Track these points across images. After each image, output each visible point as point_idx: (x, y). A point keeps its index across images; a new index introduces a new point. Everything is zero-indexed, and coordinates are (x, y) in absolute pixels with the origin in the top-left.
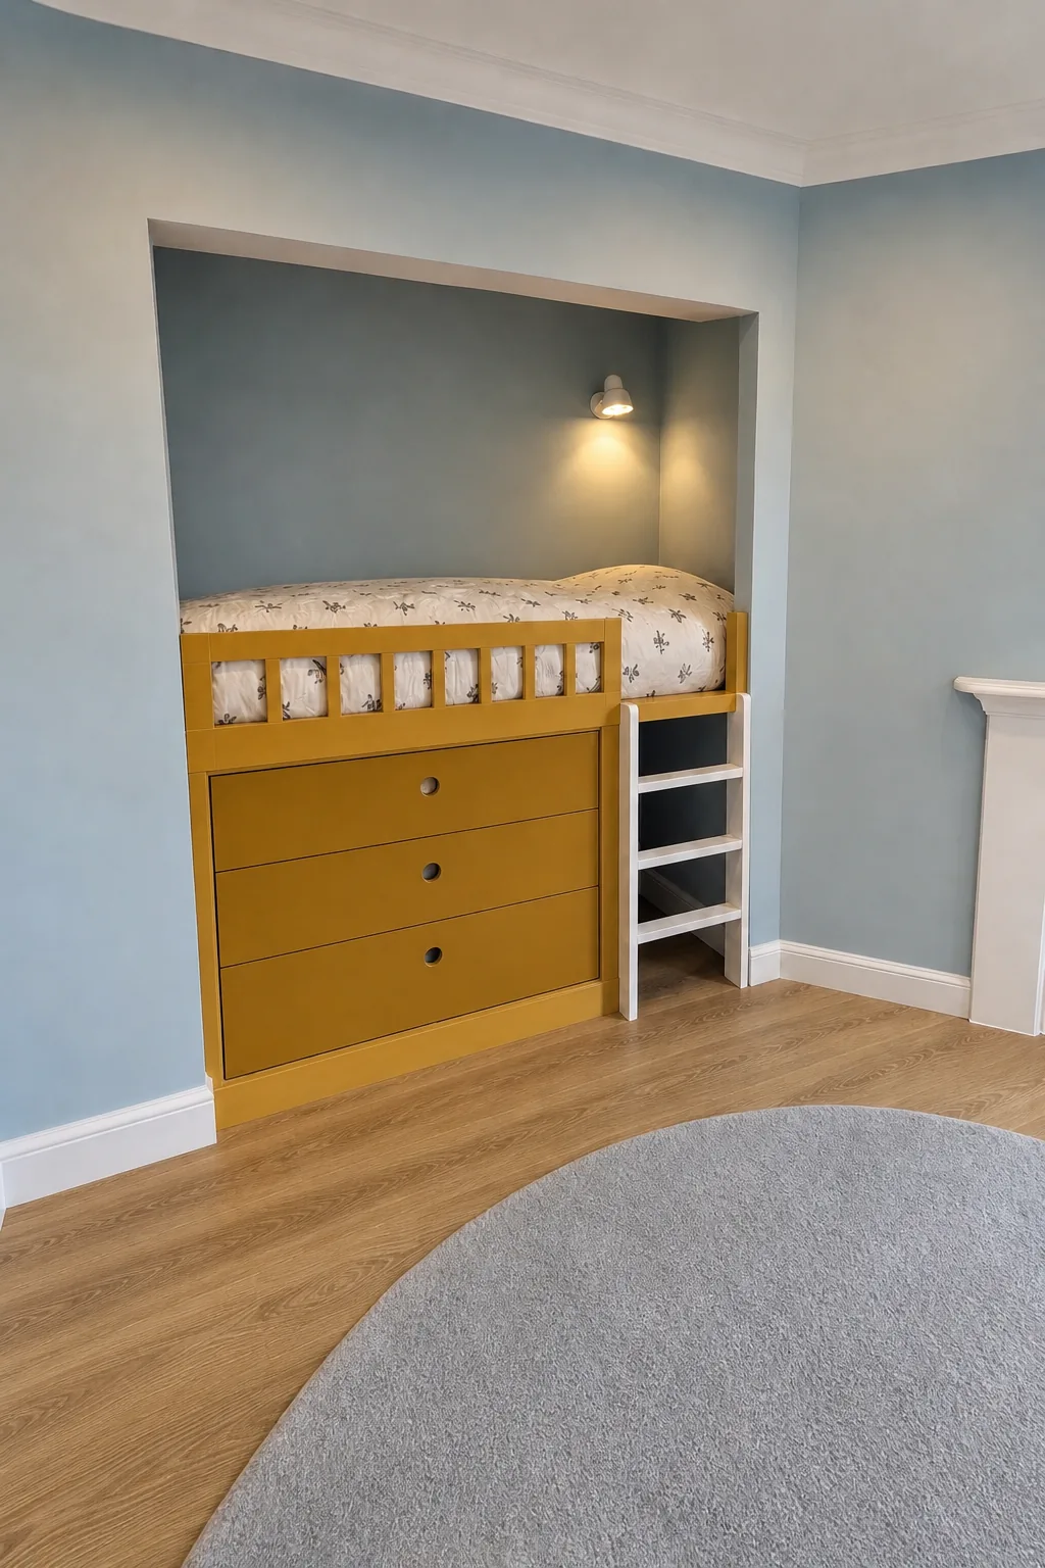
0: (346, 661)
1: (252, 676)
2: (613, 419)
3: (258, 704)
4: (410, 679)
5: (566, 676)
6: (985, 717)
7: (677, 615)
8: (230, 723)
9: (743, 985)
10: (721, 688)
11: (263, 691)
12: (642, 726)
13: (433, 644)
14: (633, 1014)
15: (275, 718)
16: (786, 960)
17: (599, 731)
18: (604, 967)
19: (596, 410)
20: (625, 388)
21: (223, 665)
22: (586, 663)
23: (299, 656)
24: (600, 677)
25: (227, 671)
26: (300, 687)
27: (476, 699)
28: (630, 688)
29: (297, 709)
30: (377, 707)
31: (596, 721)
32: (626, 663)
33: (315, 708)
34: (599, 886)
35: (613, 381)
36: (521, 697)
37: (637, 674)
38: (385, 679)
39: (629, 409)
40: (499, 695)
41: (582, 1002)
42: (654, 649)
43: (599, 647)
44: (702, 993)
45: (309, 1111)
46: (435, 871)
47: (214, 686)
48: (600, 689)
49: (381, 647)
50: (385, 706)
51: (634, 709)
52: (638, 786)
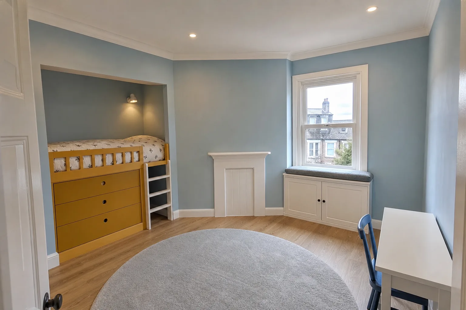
0: (84, 157)
1: (63, 161)
2: (132, 103)
3: (64, 168)
4: (98, 161)
5: (132, 158)
6: (213, 160)
7: (153, 145)
8: (57, 172)
9: (172, 220)
10: (164, 160)
11: (65, 165)
12: (148, 167)
13: (103, 153)
14: (150, 228)
15: (68, 170)
16: (180, 213)
17: (139, 170)
18: (143, 219)
19: (128, 101)
20: (135, 97)
21: (56, 159)
22: (136, 155)
23: (74, 156)
24: (139, 158)
25: (57, 160)
26: (74, 163)
27: (113, 164)
28: (145, 160)
29: (73, 168)
30: (91, 166)
31: (139, 167)
32: (144, 155)
33: (78, 167)
34: (141, 202)
35: (132, 95)
36: (122, 163)
37: (146, 157)
38: (92, 160)
39: (136, 101)
40: (118, 163)
41: (139, 227)
42: (150, 152)
43: (138, 152)
44: (164, 222)
45: (80, 257)
46: (105, 202)
47: (54, 164)
48: (139, 161)
49: (91, 154)
50: (93, 166)
51: (147, 164)
52: (149, 180)
